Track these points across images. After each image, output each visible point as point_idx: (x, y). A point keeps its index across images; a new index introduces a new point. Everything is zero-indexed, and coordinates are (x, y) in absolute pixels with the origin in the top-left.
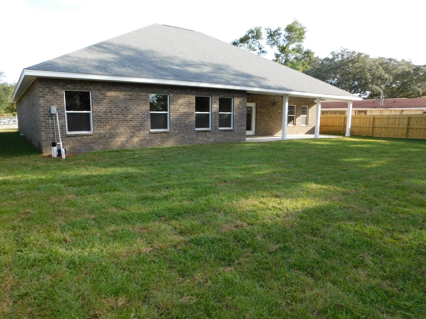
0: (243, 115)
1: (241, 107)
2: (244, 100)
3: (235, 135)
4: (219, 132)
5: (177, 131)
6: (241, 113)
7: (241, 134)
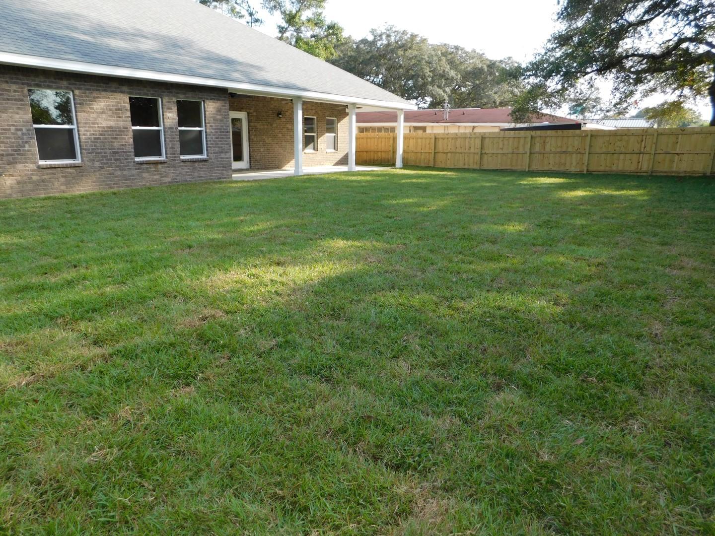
0: (223, 132)
1: (219, 117)
2: (223, 106)
3: (212, 168)
4: (182, 164)
5: (97, 164)
6: (220, 129)
7: (223, 167)
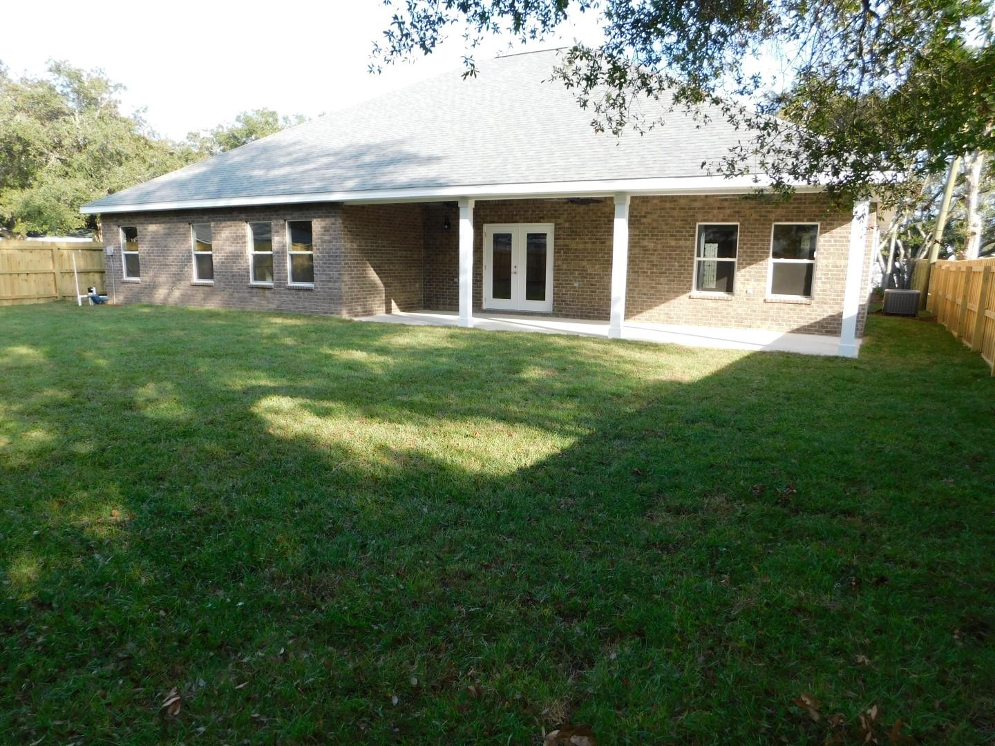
0: (332, 256)
1: (327, 238)
2: (333, 224)
3: (317, 299)
4: (287, 291)
5: (222, 285)
6: (329, 253)
7: (331, 299)
